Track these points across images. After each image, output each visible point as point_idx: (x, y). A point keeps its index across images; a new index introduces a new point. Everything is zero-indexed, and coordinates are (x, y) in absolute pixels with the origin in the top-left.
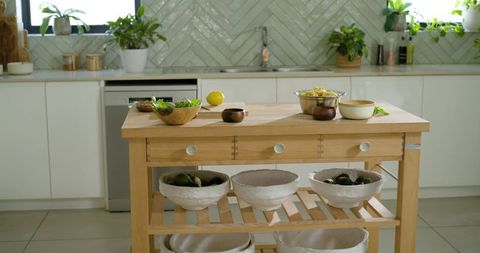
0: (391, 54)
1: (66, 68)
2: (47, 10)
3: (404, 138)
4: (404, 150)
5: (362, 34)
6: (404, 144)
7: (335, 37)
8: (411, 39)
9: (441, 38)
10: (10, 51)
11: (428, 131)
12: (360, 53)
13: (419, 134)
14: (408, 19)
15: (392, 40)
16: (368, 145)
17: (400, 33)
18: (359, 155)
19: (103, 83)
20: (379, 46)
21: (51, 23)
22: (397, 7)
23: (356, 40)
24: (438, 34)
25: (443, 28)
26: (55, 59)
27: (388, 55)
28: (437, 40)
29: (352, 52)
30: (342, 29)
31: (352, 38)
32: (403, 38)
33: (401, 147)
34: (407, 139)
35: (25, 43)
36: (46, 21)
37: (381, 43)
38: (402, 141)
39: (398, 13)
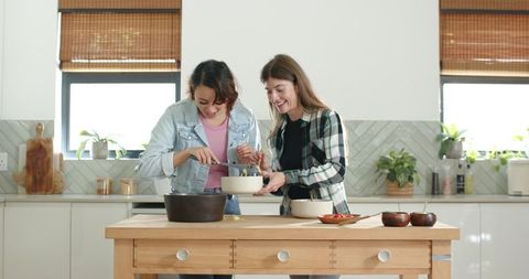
0: (448, 182)
1: (100, 192)
2: (85, 133)
3: (431, 247)
4: (431, 261)
5: (414, 159)
6: (431, 254)
7: (384, 162)
8: (468, 166)
9: (502, 167)
10: (44, 174)
11: (458, 239)
12: (410, 179)
13: (448, 242)
14: (465, 146)
15: (447, 168)
16: (388, 254)
17: (456, 161)
18: (379, 266)
19: (130, 206)
20: (434, 174)
21: (89, 147)
22: (452, 134)
23: (406, 165)
24: (499, 162)
25: (504, 156)
26: (91, 184)
27: (444, 184)
28: (497, 168)
29: (402, 178)
30: (391, 154)
31: (402, 164)
32: (460, 166)
33: (428, 258)
34: (434, 248)
35: (61, 165)
36: (84, 144)
37: (436, 171)
38: (429, 251)
39: (453, 139)
